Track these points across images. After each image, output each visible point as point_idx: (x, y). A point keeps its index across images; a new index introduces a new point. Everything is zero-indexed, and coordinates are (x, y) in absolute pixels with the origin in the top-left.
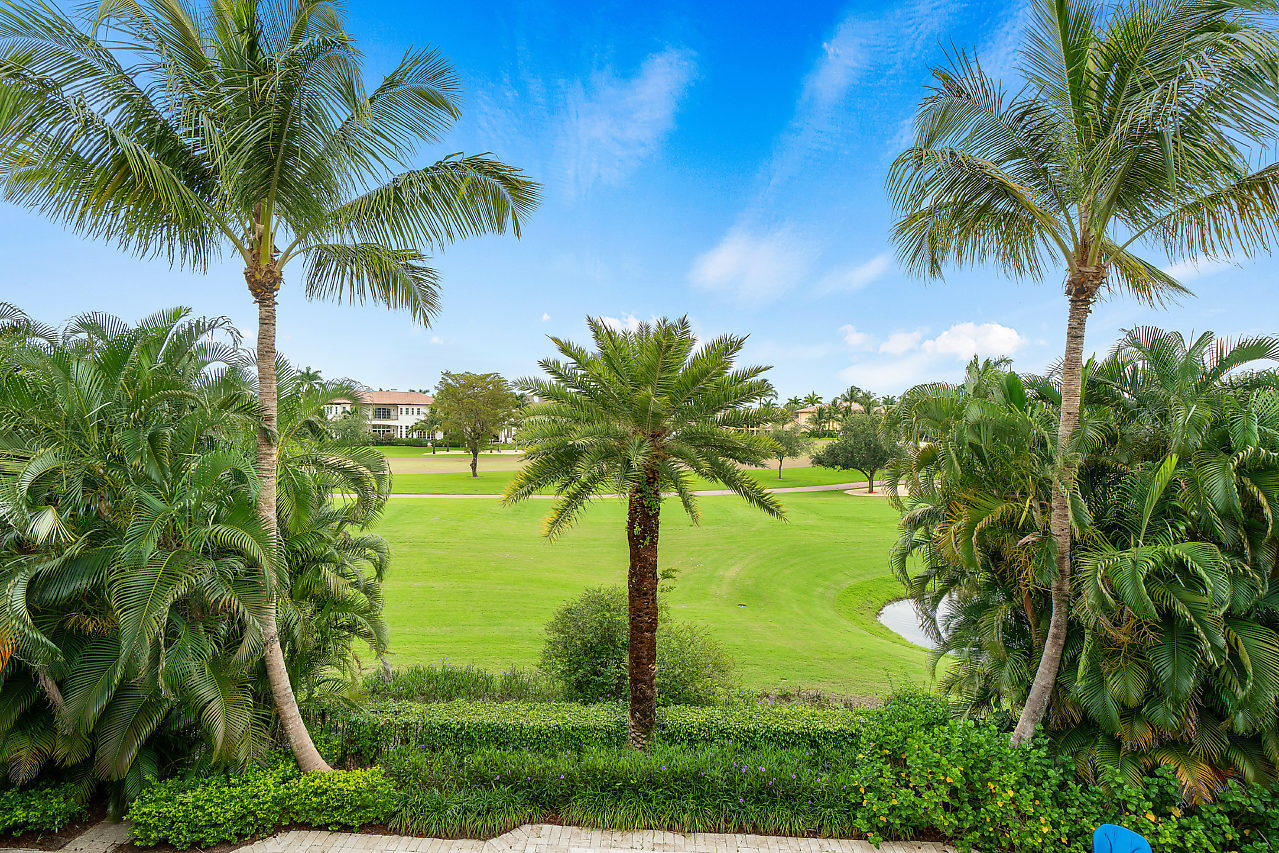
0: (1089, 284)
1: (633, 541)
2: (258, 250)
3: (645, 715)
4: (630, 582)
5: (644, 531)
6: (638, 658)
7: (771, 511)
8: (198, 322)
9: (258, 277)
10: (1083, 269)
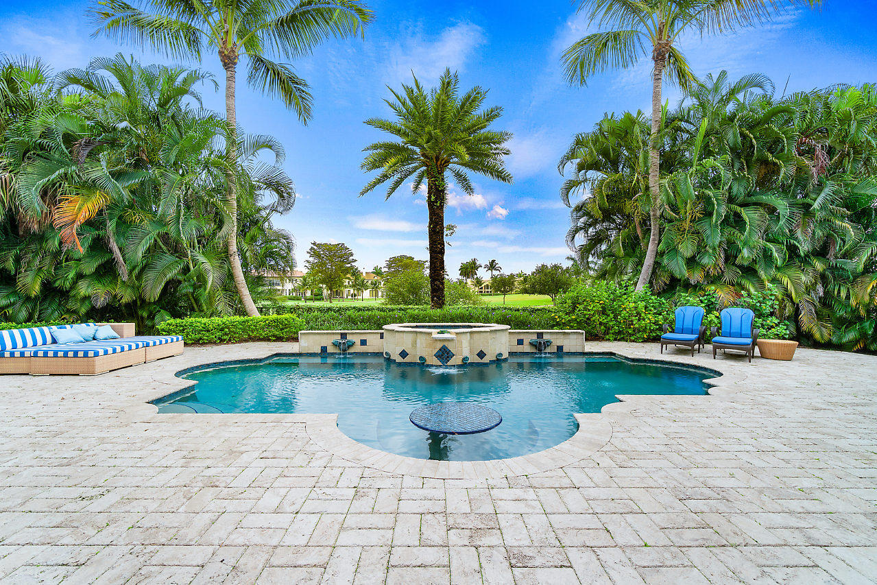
0: (663, 49)
1: (431, 204)
2: (226, 38)
3: (438, 298)
4: (429, 226)
5: (436, 199)
6: (435, 267)
7: (504, 179)
8: (196, 71)
9: (226, 53)
10: (660, 42)
